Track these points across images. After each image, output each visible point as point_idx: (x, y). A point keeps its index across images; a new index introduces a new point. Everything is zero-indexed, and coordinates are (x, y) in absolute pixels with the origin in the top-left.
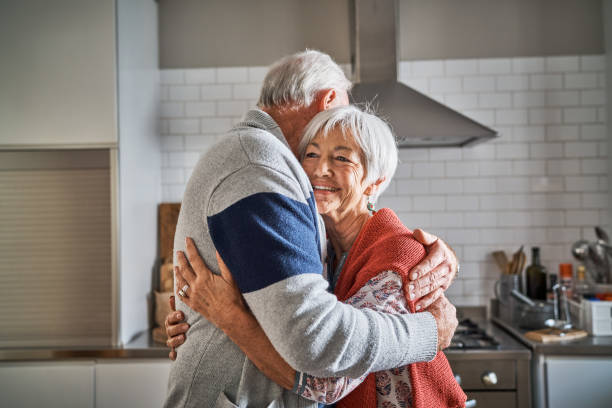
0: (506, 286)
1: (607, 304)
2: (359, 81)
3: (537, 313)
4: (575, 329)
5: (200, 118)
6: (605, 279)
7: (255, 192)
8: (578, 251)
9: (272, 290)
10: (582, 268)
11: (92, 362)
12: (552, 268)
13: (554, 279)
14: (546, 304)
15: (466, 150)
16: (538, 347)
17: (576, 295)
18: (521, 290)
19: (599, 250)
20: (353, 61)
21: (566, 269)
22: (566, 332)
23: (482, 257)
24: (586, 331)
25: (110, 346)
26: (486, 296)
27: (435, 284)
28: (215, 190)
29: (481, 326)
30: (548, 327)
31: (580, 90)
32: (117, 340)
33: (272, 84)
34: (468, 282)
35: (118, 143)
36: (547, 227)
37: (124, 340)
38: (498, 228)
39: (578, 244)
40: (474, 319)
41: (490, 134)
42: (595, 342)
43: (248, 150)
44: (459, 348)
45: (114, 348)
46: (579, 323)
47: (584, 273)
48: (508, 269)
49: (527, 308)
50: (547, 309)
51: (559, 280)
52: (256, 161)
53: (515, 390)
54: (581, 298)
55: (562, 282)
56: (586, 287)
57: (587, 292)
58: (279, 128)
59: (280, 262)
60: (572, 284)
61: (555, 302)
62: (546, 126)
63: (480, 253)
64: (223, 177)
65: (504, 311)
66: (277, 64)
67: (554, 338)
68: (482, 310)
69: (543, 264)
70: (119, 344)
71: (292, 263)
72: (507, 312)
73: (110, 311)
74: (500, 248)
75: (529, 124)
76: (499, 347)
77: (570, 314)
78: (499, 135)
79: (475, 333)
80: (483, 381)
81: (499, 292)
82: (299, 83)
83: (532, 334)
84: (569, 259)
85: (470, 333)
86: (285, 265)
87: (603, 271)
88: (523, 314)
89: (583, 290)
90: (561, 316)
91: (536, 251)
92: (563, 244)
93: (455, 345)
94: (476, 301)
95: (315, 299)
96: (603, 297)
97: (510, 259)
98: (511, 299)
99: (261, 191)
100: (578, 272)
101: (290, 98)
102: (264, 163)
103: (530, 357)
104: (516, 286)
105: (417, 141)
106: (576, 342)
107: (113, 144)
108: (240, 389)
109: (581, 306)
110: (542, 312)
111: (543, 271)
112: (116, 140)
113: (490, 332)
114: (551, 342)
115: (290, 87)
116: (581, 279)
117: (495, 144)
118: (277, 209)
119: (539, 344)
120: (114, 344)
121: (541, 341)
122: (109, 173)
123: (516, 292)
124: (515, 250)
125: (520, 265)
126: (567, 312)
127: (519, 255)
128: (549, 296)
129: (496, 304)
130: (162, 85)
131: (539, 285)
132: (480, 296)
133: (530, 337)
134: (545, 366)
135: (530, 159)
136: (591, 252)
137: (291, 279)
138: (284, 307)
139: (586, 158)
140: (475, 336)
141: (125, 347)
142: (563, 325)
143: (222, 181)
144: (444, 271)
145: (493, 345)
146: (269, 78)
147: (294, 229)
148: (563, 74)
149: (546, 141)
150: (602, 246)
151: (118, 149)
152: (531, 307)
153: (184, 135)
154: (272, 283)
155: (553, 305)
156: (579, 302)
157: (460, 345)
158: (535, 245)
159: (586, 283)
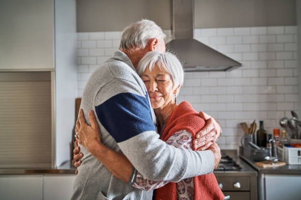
0: (246, 140)
1: (296, 149)
2: (174, 39)
3: (261, 153)
4: (280, 161)
5: (97, 56)
6: (295, 137)
7: (119, 93)
8: (282, 123)
9: (131, 140)
10: (284, 131)
11: (42, 176)
12: (270, 131)
13: (270, 136)
14: (266, 149)
15: (227, 73)
16: (261, 170)
17: (281, 145)
18: (254, 142)
19: (293, 122)
20: (172, 29)
21: (277, 132)
22: (275, 163)
23: (235, 125)
24: (285, 162)
25: (51, 168)
26: (237, 144)
27: (208, 140)
28: (98, 93)
29: (234, 160)
30: (266, 160)
31: (284, 43)
32: (54, 165)
33: (126, 37)
34: (227, 138)
35: (55, 68)
36: (267, 111)
37: (58, 164)
38: (243, 111)
39: (283, 120)
40: (231, 156)
41: (238, 65)
42: (290, 168)
43: (114, 72)
44: (222, 170)
45: (52, 169)
46: (282, 158)
47: (285, 133)
48: (247, 131)
49: (256, 151)
50: (266, 151)
51: (273, 137)
52: (118, 77)
53: (249, 191)
54: (283, 146)
55: (275, 138)
56: (286, 140)
57: (286, 143)
58: (130, 60)
59: (134, 126)
60: (279, 139)
61: (271, 148)
62: (267, 61)
63: (234, 123)
64: (101, 86)
65: (245, 152)
66: (127, 28)
67: (269, 166)
68: (235, 151)
69: (265, 129)
70: (55, 167)
71: (140, 127)
72: (247, 153)
73: (51, 151)
74: (244, 121)
75: (259, 60)
76: (242, 170)
77: (278, 153)
78: (243, 65)
79: (231, 163)
80: (233, 186)
81: (243, 143)
82: (139, 36)
83: (258, 164)
84: (278, 127)
85: (228, 163)
86: (137, 128)
87: (295, 133)
88: (255, 154)
89: (285, 142)
90: (273, 155)
91: (261, 123)
92: (275, 119)
93: (220, 168)
94: (232, 147)
95: (153, 144)
96: (294, 146)
97: (249, 126)
98: (249, 147)
99: (122, 92)
100: (282, 133)
101: (135, 44)
102: (122, 78)
103: (257, 175)
104: (252, 140)
105: (202, 68)
106: (280, 168)
107: (53, 69)
108: (109, 190)
109: (283, 150)
110: (264, 153)
111: (265, 132)
112: (54, 67)
113: (238, 162)
114: (268, 168)
115: (135, 38)
116: (284, 137)
117: (242, 70)
118: (130, 100)
119: (262, 169)
120: (52, 167)
121: (263, 167)
122: (50, 84)
123: (251, 143)
124: (251, 122)
125: (254, 129)
126: (276, 153)
127: (253, 125)
128: (267, 145)
129: (242, 148)
130: (78, 40)
131: (263, 139)
132: (234, 145)
133: (258, 165)
134: (265, 179)
135: (259, 77)
136: (289, 123)
137: (140, 134)
138: (138, 149)
139: (287, 77)
140: (230, 164)
141: (58, 168)
142: (274, 159)
143: (102, 88)
144: (213, 134)
145: (239, 169)
146: (124, 35)
147: (139, 110)
148: (276, 35)
149: (268, 68)
150: (294, 120)
151: (55, 71)
152: (259, 150)
153: (89, 65)
154: (131, 137)
155: (269, 149)
156: (282, 148)
157: (223, 168)
158: (262, 120)
159: (286, 138)
